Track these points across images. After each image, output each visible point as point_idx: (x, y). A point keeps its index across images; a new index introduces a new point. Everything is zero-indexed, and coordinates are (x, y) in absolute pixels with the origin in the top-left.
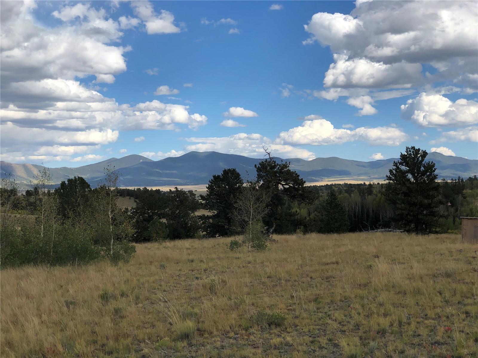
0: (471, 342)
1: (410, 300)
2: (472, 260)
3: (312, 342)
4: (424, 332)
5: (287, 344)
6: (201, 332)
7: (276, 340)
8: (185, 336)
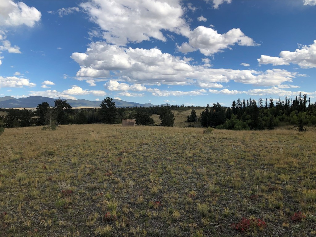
0: (114, 157)
1: (99, 145)
2: (122, 131)
3: (62, 160)
4: (100, 154)
5: (54, 161)
6: (22, 159)
7: (50, 160)
8: (15, 161)
